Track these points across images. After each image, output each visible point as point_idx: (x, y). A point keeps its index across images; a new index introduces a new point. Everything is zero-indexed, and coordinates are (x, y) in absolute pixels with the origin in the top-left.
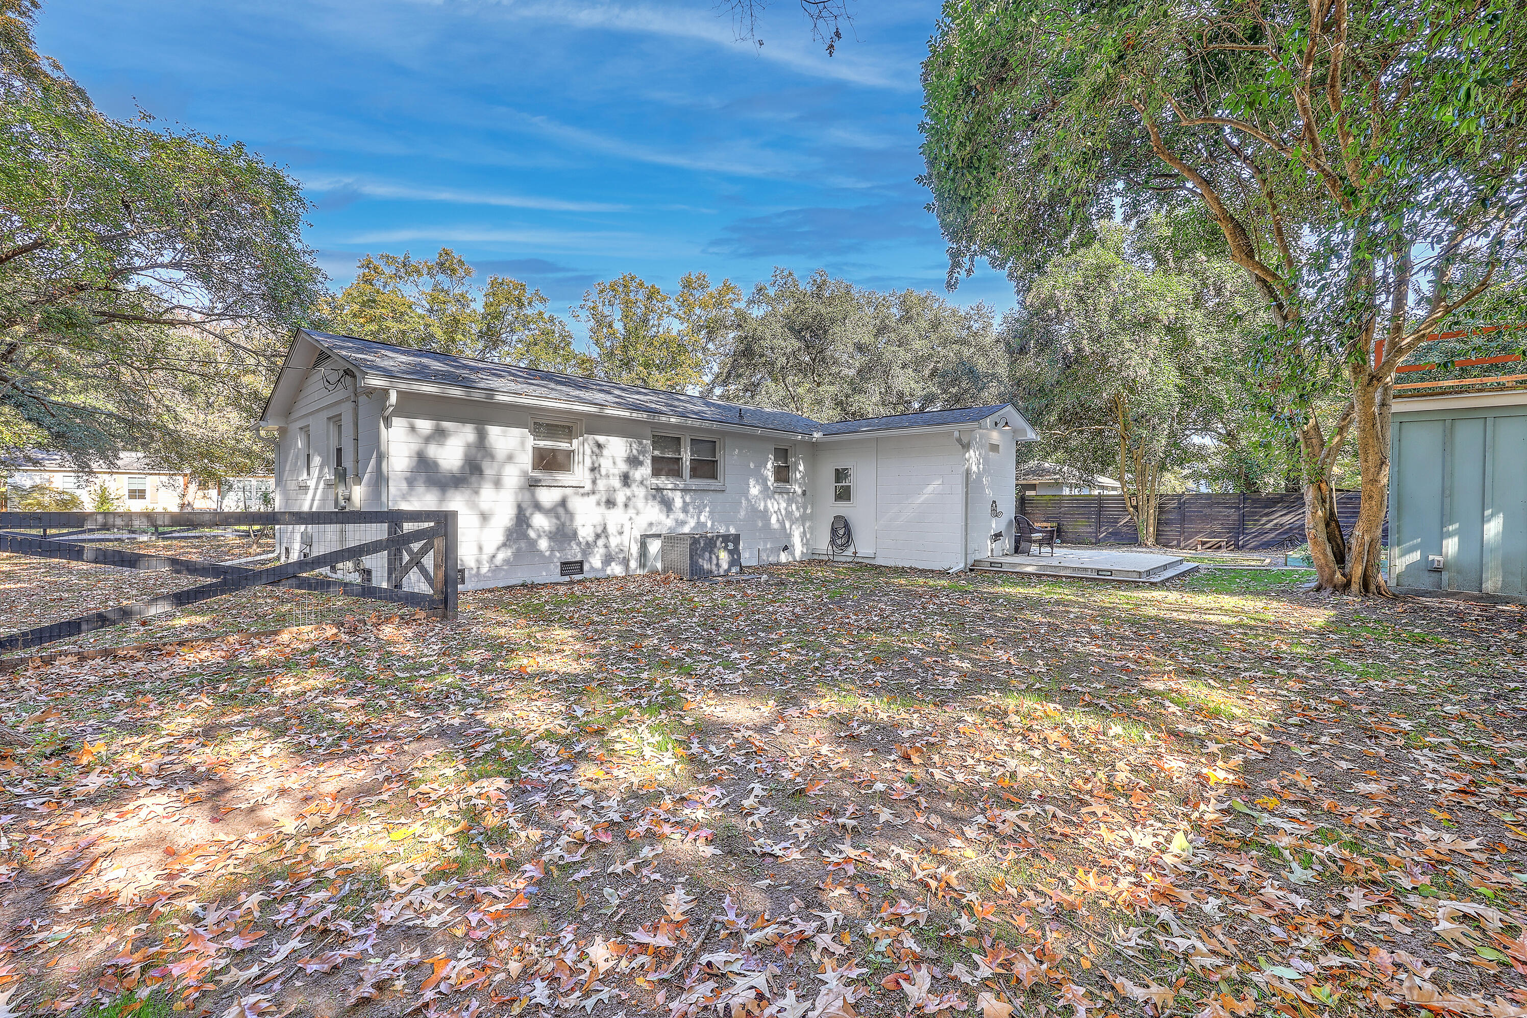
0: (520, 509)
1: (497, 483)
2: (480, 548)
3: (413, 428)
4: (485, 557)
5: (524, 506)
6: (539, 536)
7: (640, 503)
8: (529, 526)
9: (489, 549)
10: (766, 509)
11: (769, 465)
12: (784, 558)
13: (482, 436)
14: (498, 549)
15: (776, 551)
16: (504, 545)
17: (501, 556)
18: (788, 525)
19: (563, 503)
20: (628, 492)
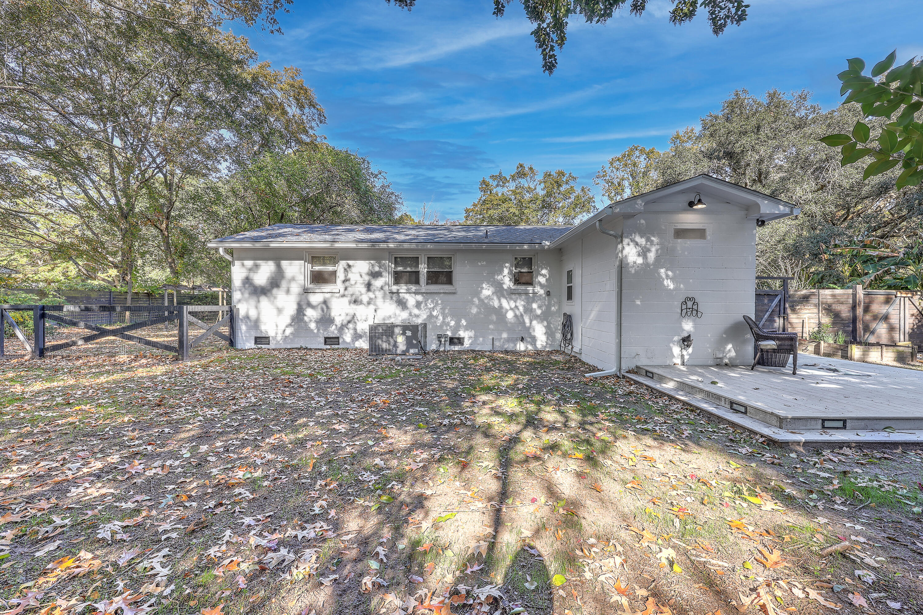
0: (299, 305)
1: (288, 291)
2: (277, 326)
3: (243, 265)
4: (280, 332)
5: (302, 303)
6: (311, 321)
7: (379, 301)
8: (304, 315)
9: (282, 327)
10: (501, 307)
11: (506, 271)
12: (521, 347)
13: (279, 266)
14: (287, 327)
15: (513, 340)
16: (290, 325)
17: (289, 331)
18: (527, 321)
19: (325, 302)
20: (371, 295)
